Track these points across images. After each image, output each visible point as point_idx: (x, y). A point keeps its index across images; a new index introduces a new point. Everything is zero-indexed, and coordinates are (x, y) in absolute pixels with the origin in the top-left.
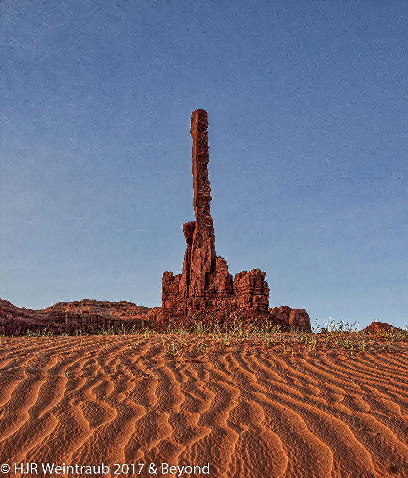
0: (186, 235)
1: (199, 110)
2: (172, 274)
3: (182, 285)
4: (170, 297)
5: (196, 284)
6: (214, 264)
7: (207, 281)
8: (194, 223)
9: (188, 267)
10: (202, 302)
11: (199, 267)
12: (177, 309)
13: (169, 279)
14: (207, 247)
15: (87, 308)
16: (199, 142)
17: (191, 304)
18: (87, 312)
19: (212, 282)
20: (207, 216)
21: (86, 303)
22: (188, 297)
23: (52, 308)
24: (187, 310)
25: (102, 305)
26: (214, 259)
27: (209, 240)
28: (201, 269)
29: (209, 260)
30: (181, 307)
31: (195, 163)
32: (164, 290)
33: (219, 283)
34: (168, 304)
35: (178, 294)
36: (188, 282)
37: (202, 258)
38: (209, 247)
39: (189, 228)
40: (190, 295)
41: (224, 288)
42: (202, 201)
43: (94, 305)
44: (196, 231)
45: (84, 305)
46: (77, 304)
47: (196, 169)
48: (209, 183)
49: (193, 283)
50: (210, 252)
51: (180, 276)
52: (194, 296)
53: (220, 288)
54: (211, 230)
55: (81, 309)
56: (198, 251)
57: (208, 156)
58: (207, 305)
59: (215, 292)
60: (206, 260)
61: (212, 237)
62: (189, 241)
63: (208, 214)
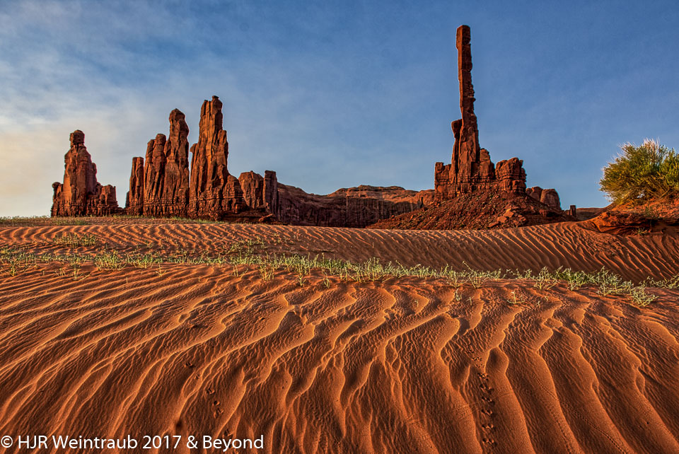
0: (454, 131)
1: (463, 26)
2: (443, 164)
3: (452, 173)
4: (442, 183)
5: (464, 172)
6: (478, 155)
7: (474, 167)
8: (460, 121)
9: (456, 158)
10: (469, 187)
11: (466, 158)
12: (447, 193)
13: (441, 168)
14: (472, 141)
15: (364, 193)
16: (463, 53)
17: (459, 189)
18: (364, 196)
19: (477, 170)
20: (472, 115)
21: (363, 188)
22: (457, 183)
23: (335, 193)
24: (456, 194)
25: (376, 190)
26: (478, 149)
27: (474, 134)
28: (468, 159)
29: (474, 151)
30: (451, 192)
31: (461, 71)
32: (436, 178)
33: (483, 170)
34: (440, 190)
35: (448, 180)
36: (457, 171)
37: (468, 150)
38: (474, 140)
39: (456, 126)
40: (459, 181)
41: (487, 174)
42: (468, 101)
43: (370, 190)
44: (462, 127)
45: (362, 190)
46: (356, 190)
47: (461, 76)
48: (472, 86)
49: (461, 171)
50: (475, 145)
51: (450, 165)
52: (461, 182)
53: (484, 175)
54: (475, 126)
56: (465, 144)
57: (471, 64)
58: (474, 189)
59: (479, 178)
60: (471, 152)
61: (476, 132)
62: (457, 136)
63: (473, 113)
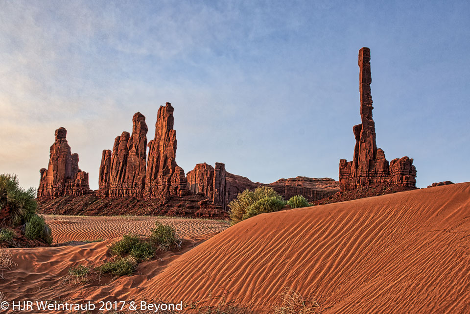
0: (355, 134)
1: (364, 48)
2: (346, 161)
3: (353, 168)
4: (345, 177)
5: (362, 168)
6: (376, 154)
7: (371, 165)
8: (360, 125)
9: (356, 156)
10: (367, 180)
11: (365, 156)
12: (349, 185)
13: (344, 164)
14: (370, 142)
15: (300, 183)
16: (364, 70)
17: (359, 182)
18: (300, 185)
19: (374, 166)
20: (370, 121)
21: (300, 179)
22: (357, 177)
23: (276, 182)
24: (356, 186)
25: (311, 181)
26: (375, 149)
27: (371, 136)
28: (366, 157)
29: (372, 150)
30: (352, 184)
31: (362, 84)
32: (340, 172)
33: (379, 167)
34: (343, 182)
35: (350, 174)
36: (357, 167)
37: (367, 149)
38: (372, 142)
39: (357, 129)
40: (358, 175)
41: (382, 170)
42: (367, 109)
43: (305, 181)
44: (362, 131)
45: (298, 181)
46: (293, 180)
47: (362, 89)
48: (371, 97)
49: (360, 167)
50: (372, 145)
51: (352, 162)
52: (361, 176)
53: (380, 170)
54: (373, 129)
55: (296, 183)
56: (364, 144)
57: (371, 79)
58: (370, 182)
59: (376, 173)
60: (369, 151)
61: (374, 135)
62: (357, 138)
63: (371, 119)
